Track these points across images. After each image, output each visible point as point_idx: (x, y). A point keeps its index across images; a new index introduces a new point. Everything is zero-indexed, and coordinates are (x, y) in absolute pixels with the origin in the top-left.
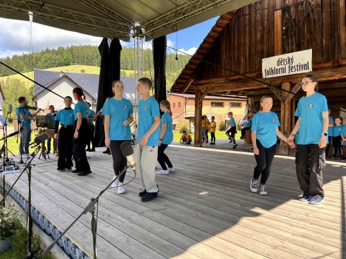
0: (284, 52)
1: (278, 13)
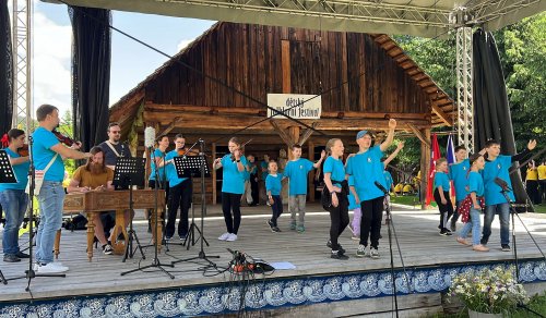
0: (293, 92)
1: (286, 45)
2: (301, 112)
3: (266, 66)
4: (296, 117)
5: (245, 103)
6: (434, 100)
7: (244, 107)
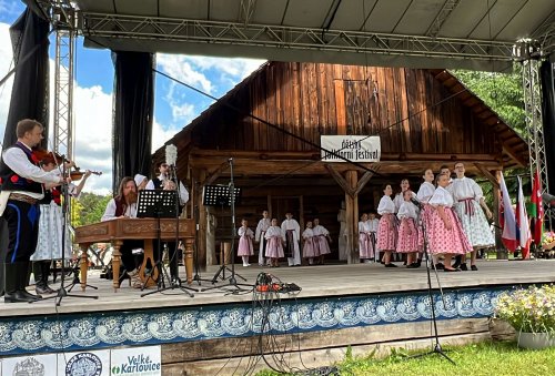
1: (340, 84)
2: (358, 154)
3: (319, 107)
4: (354, 160)
5: (296, 147)
6: (504, 140)
7: (296, 151)
